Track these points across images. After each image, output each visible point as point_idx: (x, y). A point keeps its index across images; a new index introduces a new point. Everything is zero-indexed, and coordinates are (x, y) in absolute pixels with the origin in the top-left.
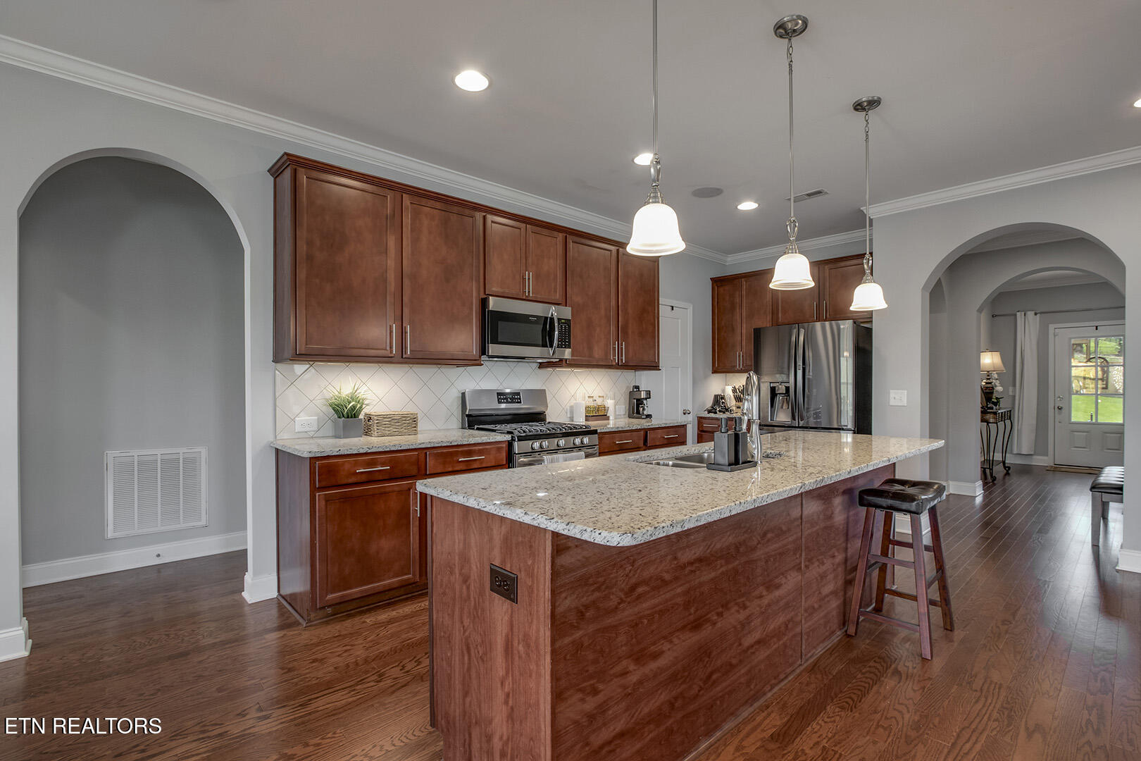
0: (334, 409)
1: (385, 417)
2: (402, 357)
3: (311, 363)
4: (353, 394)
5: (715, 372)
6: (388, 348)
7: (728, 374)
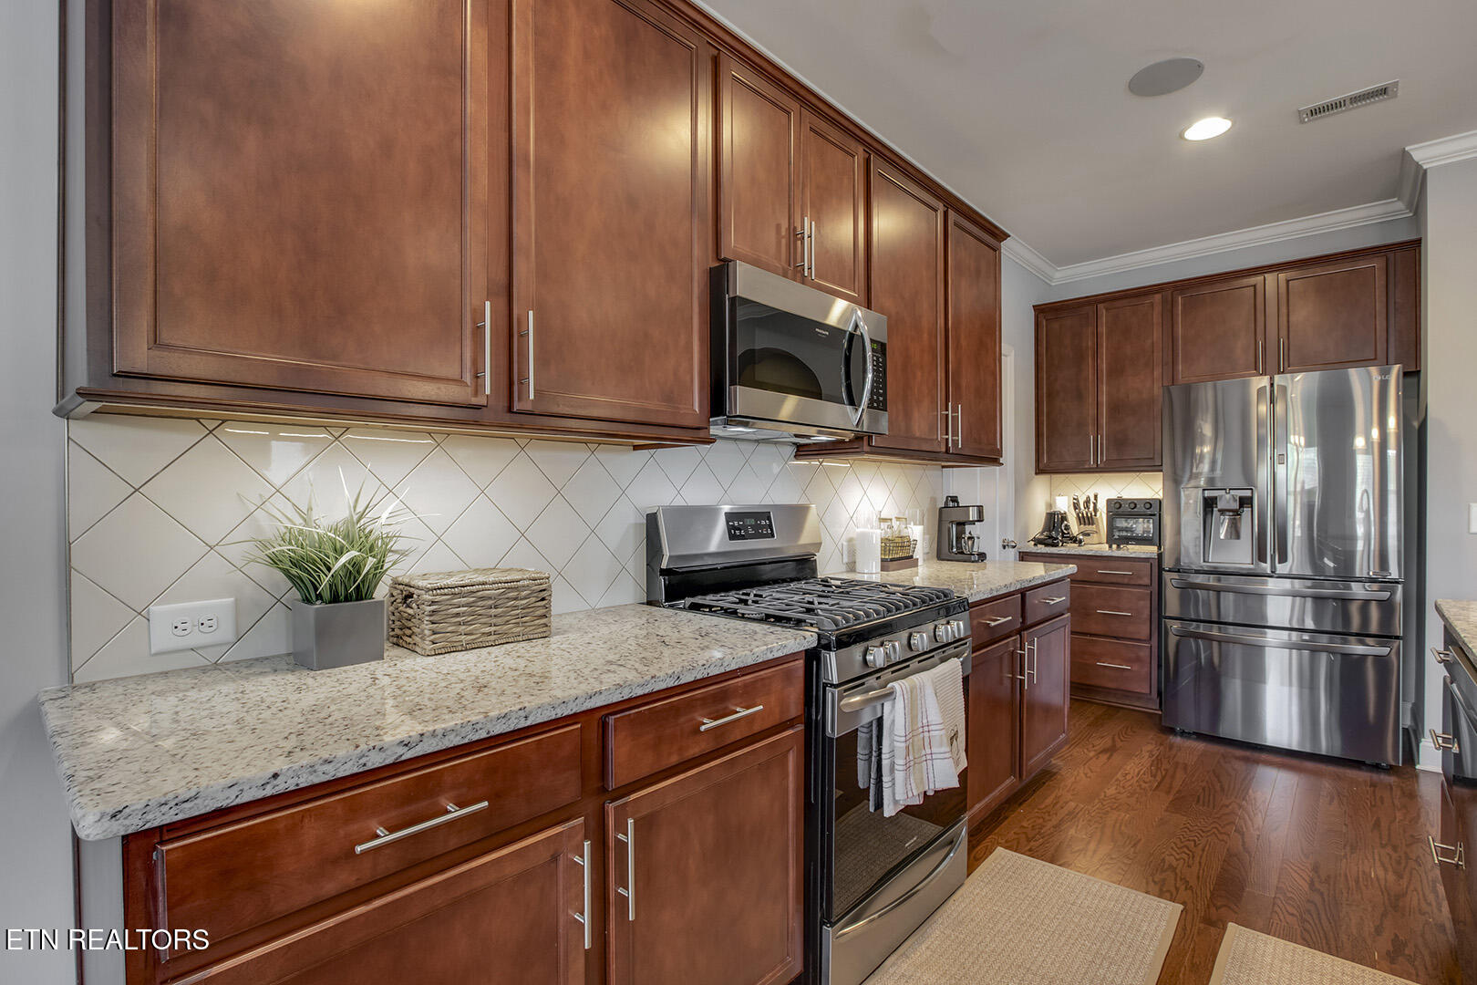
0: (286, 572)
1: (457, 591)
2: (510, 410)
3: (211, 425)
4: (349, 522)
5: (1040, 471)
6: (468, 378)
7: (1054, 476)
